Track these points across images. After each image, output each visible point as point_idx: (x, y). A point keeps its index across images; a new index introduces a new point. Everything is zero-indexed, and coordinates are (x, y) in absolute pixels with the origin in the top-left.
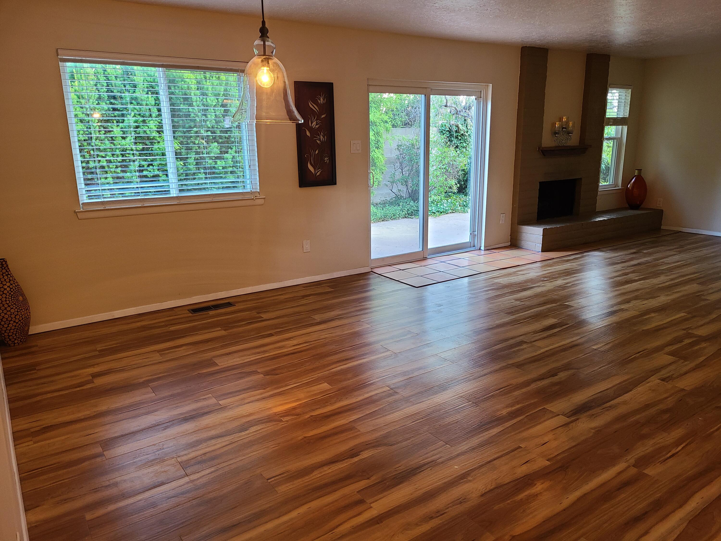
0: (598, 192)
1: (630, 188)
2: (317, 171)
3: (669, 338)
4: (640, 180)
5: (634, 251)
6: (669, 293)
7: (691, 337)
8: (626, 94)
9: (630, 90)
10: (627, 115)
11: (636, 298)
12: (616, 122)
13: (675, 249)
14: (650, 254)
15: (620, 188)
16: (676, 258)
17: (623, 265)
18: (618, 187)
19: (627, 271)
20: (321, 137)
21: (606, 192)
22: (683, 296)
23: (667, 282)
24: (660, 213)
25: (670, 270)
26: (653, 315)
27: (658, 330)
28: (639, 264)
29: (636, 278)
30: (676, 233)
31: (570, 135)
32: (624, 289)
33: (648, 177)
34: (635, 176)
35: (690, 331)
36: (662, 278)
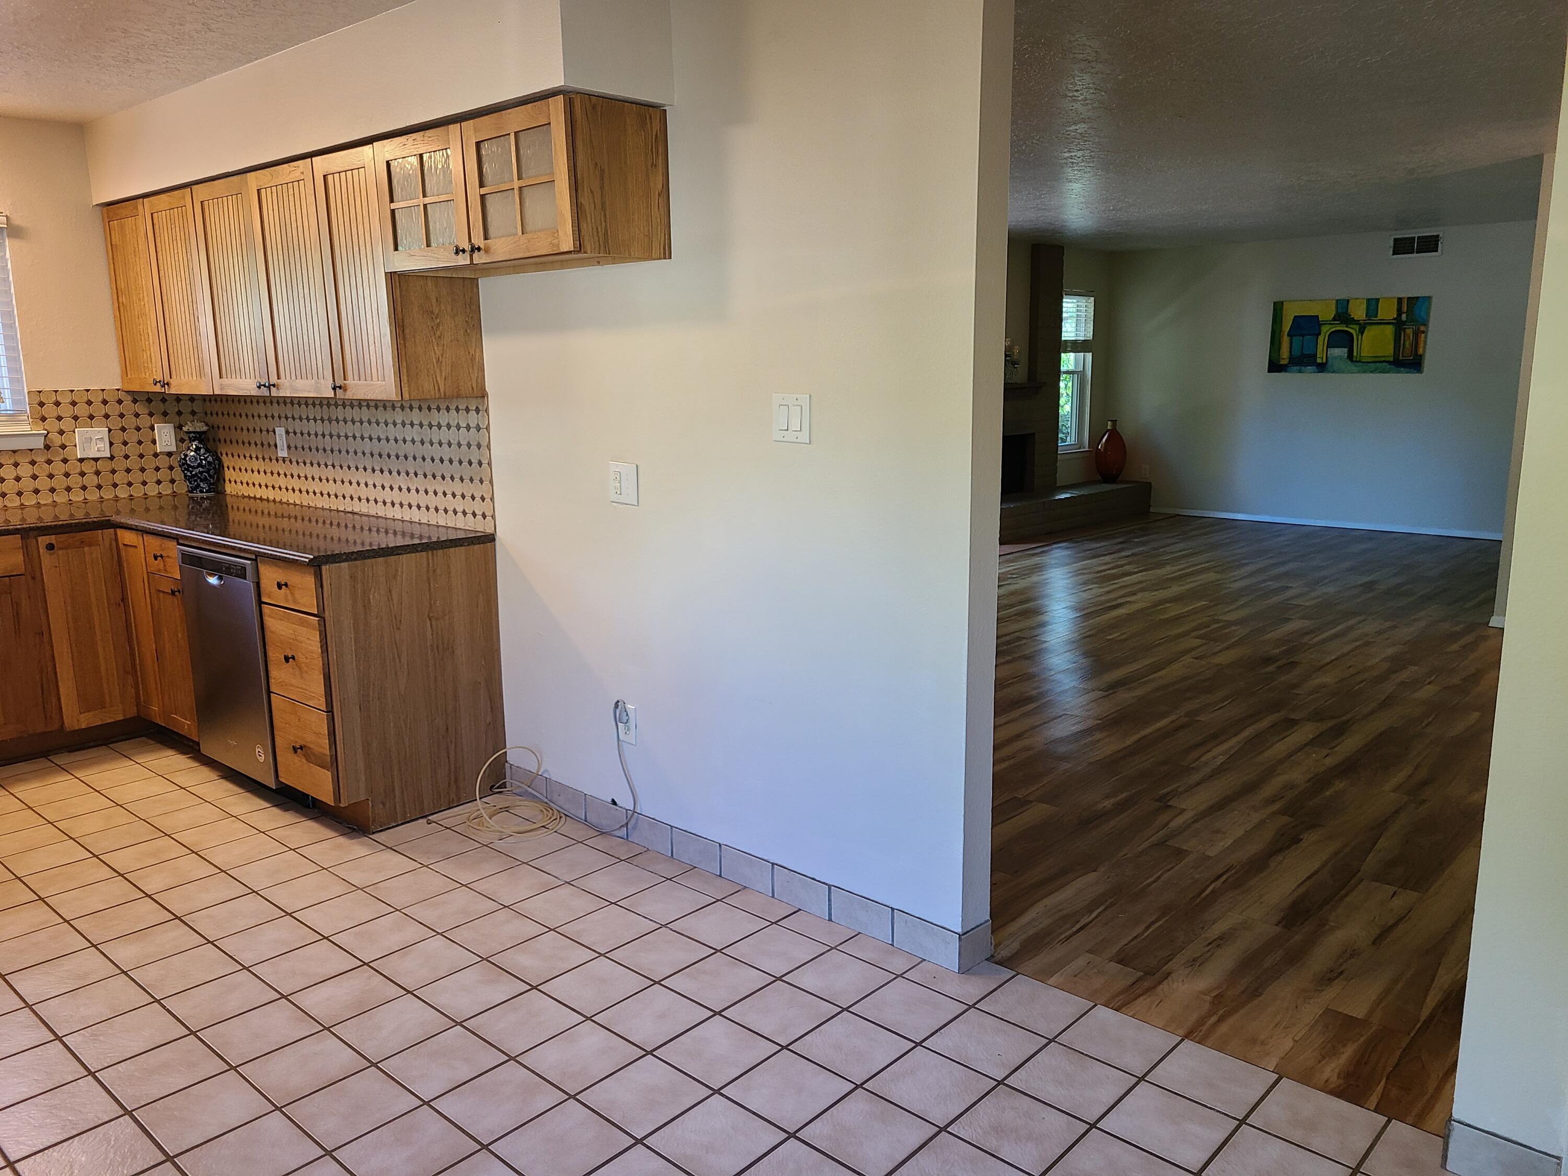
0: (1059, 456)
1: (1102, 450)
3: (1194, 624)
4: (1115, 436)
5: (1121, 540)
6: (1181, 583)
7: (1218, 623)
8: (1086, 304)
9: (1092, 299)
10: (1090, 336)
11: (1143, 590)
12: (1077, 346)
13: (1177, 536)
14: (1143, 544)
15: (1087, 449)
16: (1181, 546)
17: (1113, 556)
18: (1084, 448)
19: (1119, 563)
21: (1069, 456)
22: (1201, 585)
23: (1175, 572)
24: (1147, 487)
25: (1176, 559)
26: (1168, 605)
27: (1178, 618)
28: (1133, 555)
29: (1136, 570)
30: (1172, 517)
31: (1016, 366)
32: (1124, 581)
33: (1127, 431)
34: (1108, 430)
35: (1216, 618)
36: (1168, 569)
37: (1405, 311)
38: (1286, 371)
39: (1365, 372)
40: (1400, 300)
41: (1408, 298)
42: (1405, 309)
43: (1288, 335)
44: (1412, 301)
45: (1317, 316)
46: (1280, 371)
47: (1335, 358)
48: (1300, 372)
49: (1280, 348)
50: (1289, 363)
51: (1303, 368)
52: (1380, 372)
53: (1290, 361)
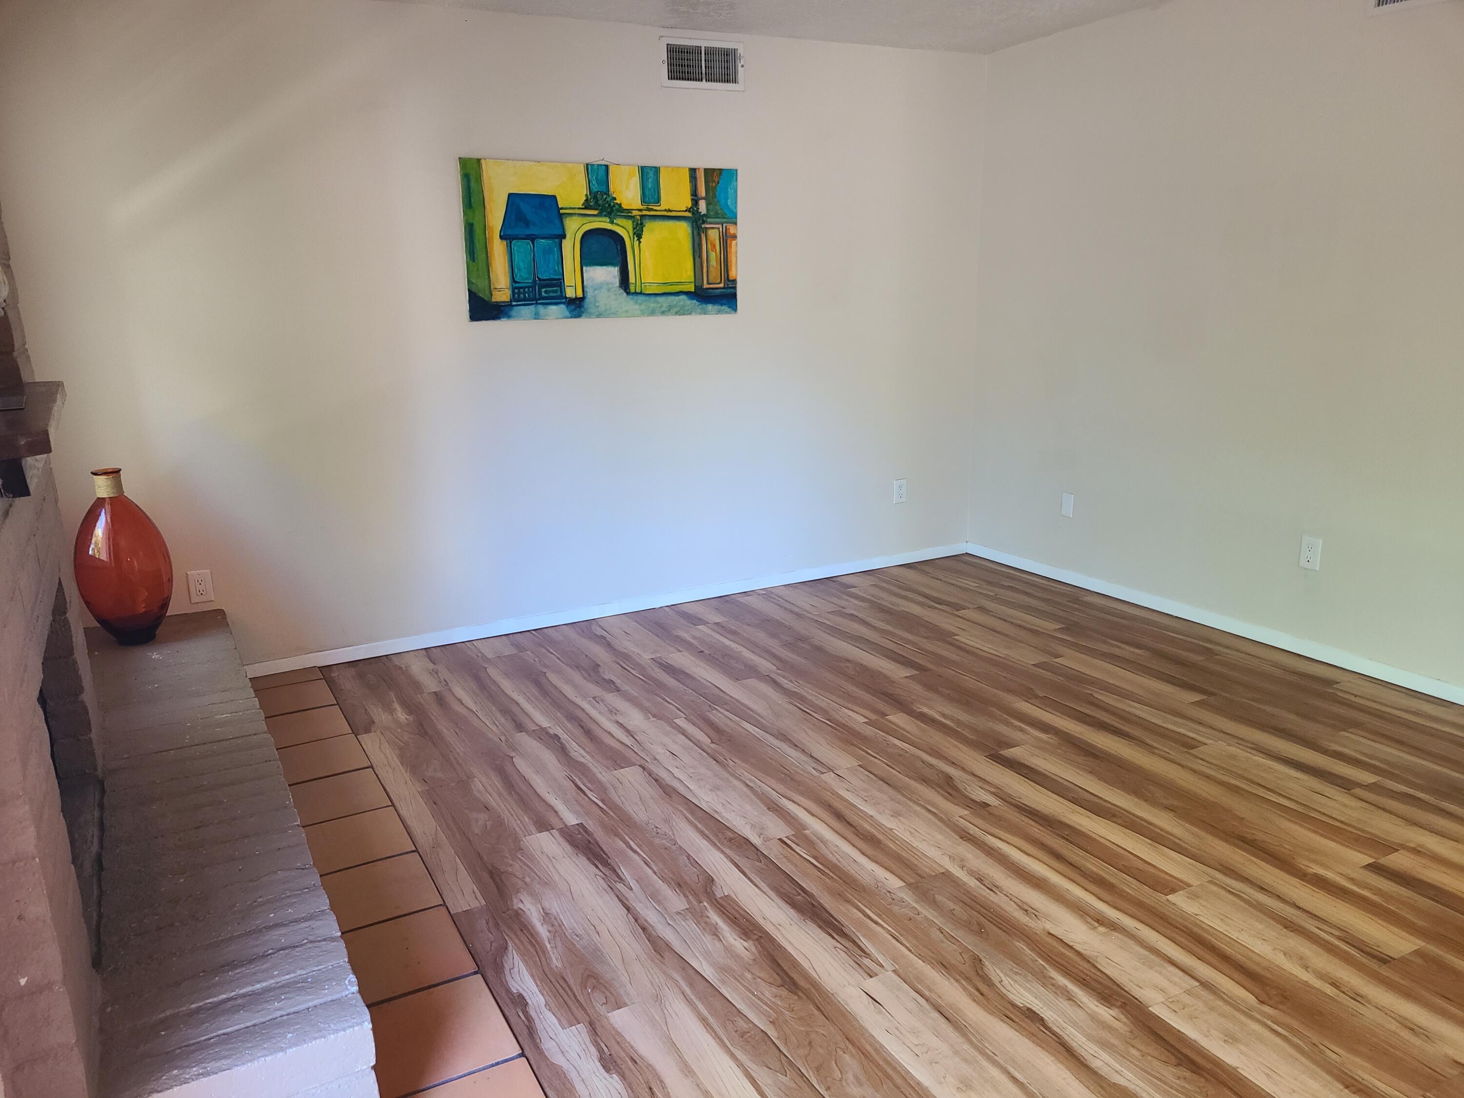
4: (129, 514)
37: (703, 194)
38: (509, 317)
39: (652, 313)
40: (693, 171)
41: (706, 170)
42: (702, 192)
43: (501, 237)
44: (712, 174)
45: (554, 198)
46: (496, 317)
47: (599, 287)
48: (537, 316)
49: (488, 266)
50: (513, 299)
51: (540, 308)
52: (676, 313)
53: (513, 293)
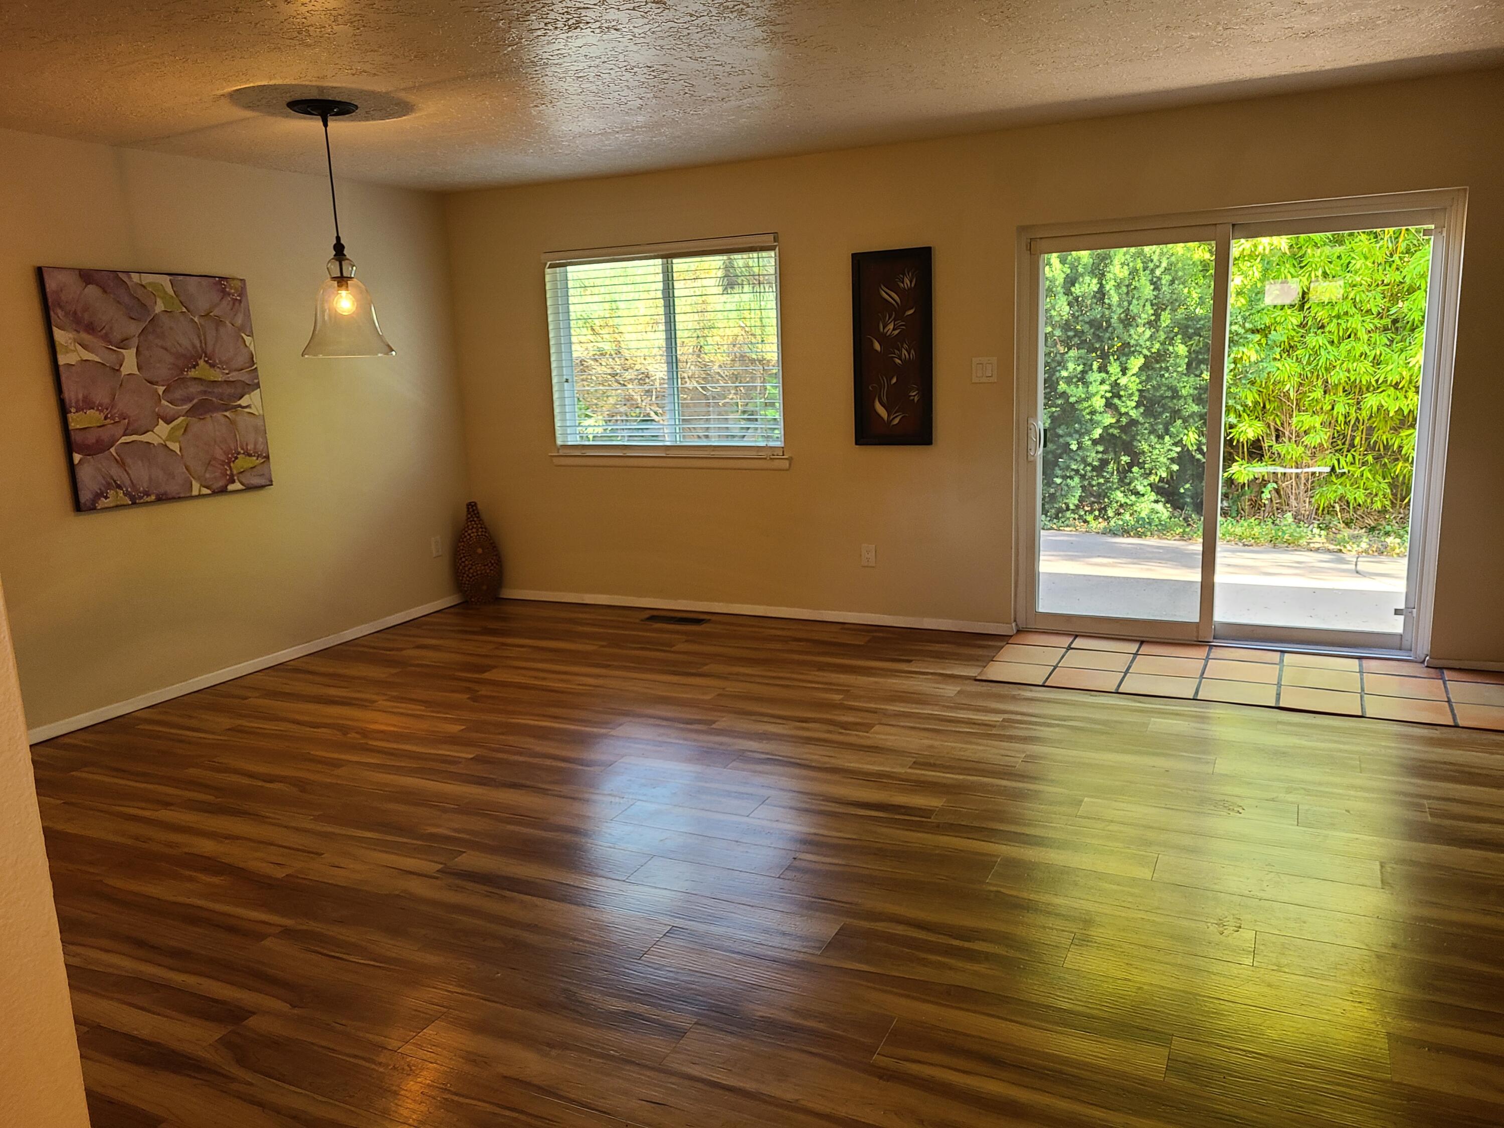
2: (892, 417)
20: (904, 352)
